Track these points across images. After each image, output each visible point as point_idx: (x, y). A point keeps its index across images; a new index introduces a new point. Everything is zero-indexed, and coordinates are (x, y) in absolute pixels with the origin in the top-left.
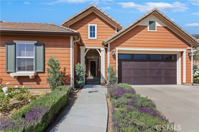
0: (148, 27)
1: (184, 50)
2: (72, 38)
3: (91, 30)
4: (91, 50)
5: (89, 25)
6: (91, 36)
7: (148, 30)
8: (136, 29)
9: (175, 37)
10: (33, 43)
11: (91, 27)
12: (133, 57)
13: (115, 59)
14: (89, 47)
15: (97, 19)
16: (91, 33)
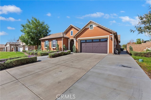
0: (90, 28)
1: (108, 36)
2: (62, 38)
3: (71, 33)
4: (72, 40)
5: (71, 31)
6: (71, 35)
7: (90, 29)
8: (85, 29)
9: (103, 30)
10: (55, 40)
11: (71, 32)
12: (86, 41)
13: (77, 42)
14: (71, 39)
15: (73, 28)
16: (71, 34)
